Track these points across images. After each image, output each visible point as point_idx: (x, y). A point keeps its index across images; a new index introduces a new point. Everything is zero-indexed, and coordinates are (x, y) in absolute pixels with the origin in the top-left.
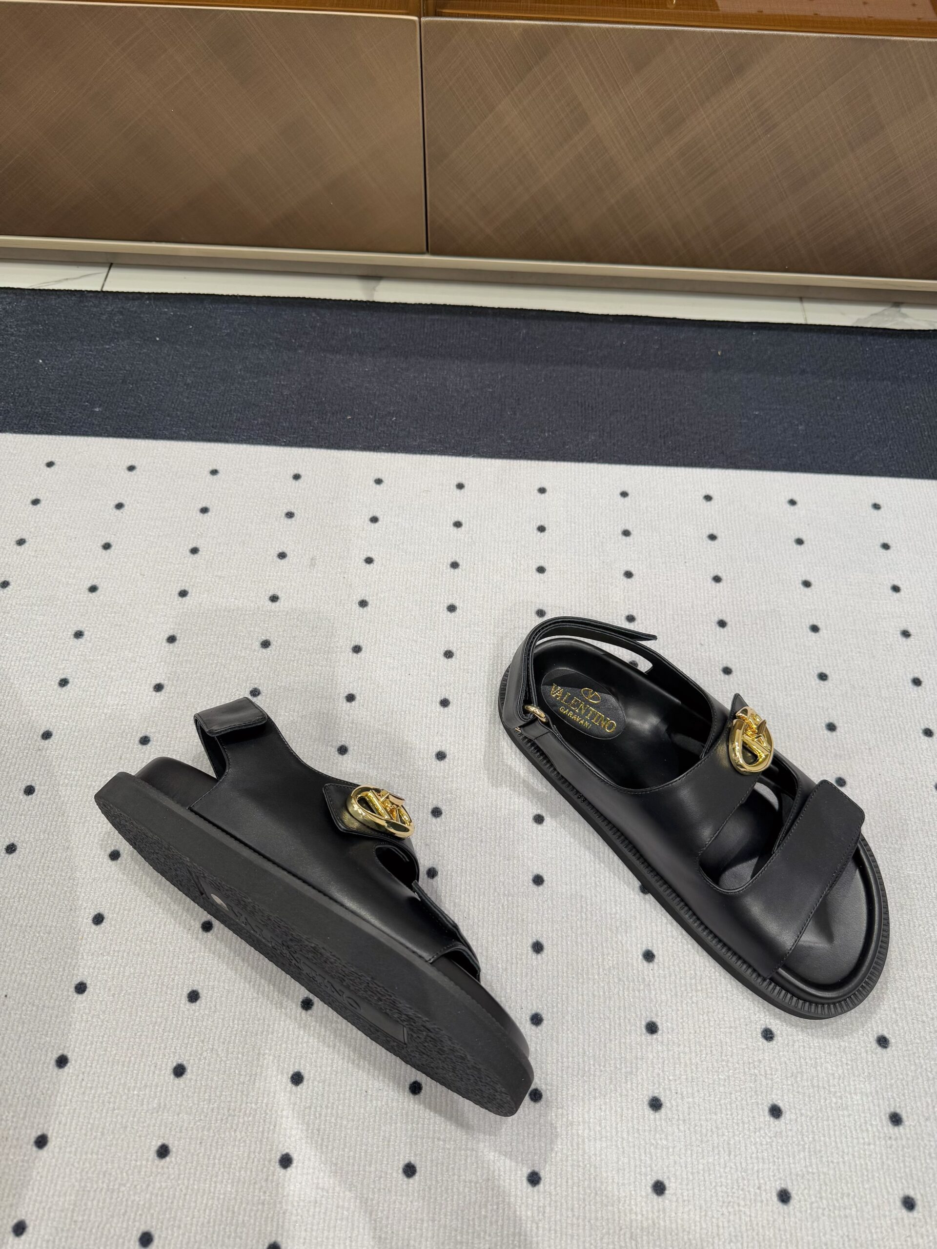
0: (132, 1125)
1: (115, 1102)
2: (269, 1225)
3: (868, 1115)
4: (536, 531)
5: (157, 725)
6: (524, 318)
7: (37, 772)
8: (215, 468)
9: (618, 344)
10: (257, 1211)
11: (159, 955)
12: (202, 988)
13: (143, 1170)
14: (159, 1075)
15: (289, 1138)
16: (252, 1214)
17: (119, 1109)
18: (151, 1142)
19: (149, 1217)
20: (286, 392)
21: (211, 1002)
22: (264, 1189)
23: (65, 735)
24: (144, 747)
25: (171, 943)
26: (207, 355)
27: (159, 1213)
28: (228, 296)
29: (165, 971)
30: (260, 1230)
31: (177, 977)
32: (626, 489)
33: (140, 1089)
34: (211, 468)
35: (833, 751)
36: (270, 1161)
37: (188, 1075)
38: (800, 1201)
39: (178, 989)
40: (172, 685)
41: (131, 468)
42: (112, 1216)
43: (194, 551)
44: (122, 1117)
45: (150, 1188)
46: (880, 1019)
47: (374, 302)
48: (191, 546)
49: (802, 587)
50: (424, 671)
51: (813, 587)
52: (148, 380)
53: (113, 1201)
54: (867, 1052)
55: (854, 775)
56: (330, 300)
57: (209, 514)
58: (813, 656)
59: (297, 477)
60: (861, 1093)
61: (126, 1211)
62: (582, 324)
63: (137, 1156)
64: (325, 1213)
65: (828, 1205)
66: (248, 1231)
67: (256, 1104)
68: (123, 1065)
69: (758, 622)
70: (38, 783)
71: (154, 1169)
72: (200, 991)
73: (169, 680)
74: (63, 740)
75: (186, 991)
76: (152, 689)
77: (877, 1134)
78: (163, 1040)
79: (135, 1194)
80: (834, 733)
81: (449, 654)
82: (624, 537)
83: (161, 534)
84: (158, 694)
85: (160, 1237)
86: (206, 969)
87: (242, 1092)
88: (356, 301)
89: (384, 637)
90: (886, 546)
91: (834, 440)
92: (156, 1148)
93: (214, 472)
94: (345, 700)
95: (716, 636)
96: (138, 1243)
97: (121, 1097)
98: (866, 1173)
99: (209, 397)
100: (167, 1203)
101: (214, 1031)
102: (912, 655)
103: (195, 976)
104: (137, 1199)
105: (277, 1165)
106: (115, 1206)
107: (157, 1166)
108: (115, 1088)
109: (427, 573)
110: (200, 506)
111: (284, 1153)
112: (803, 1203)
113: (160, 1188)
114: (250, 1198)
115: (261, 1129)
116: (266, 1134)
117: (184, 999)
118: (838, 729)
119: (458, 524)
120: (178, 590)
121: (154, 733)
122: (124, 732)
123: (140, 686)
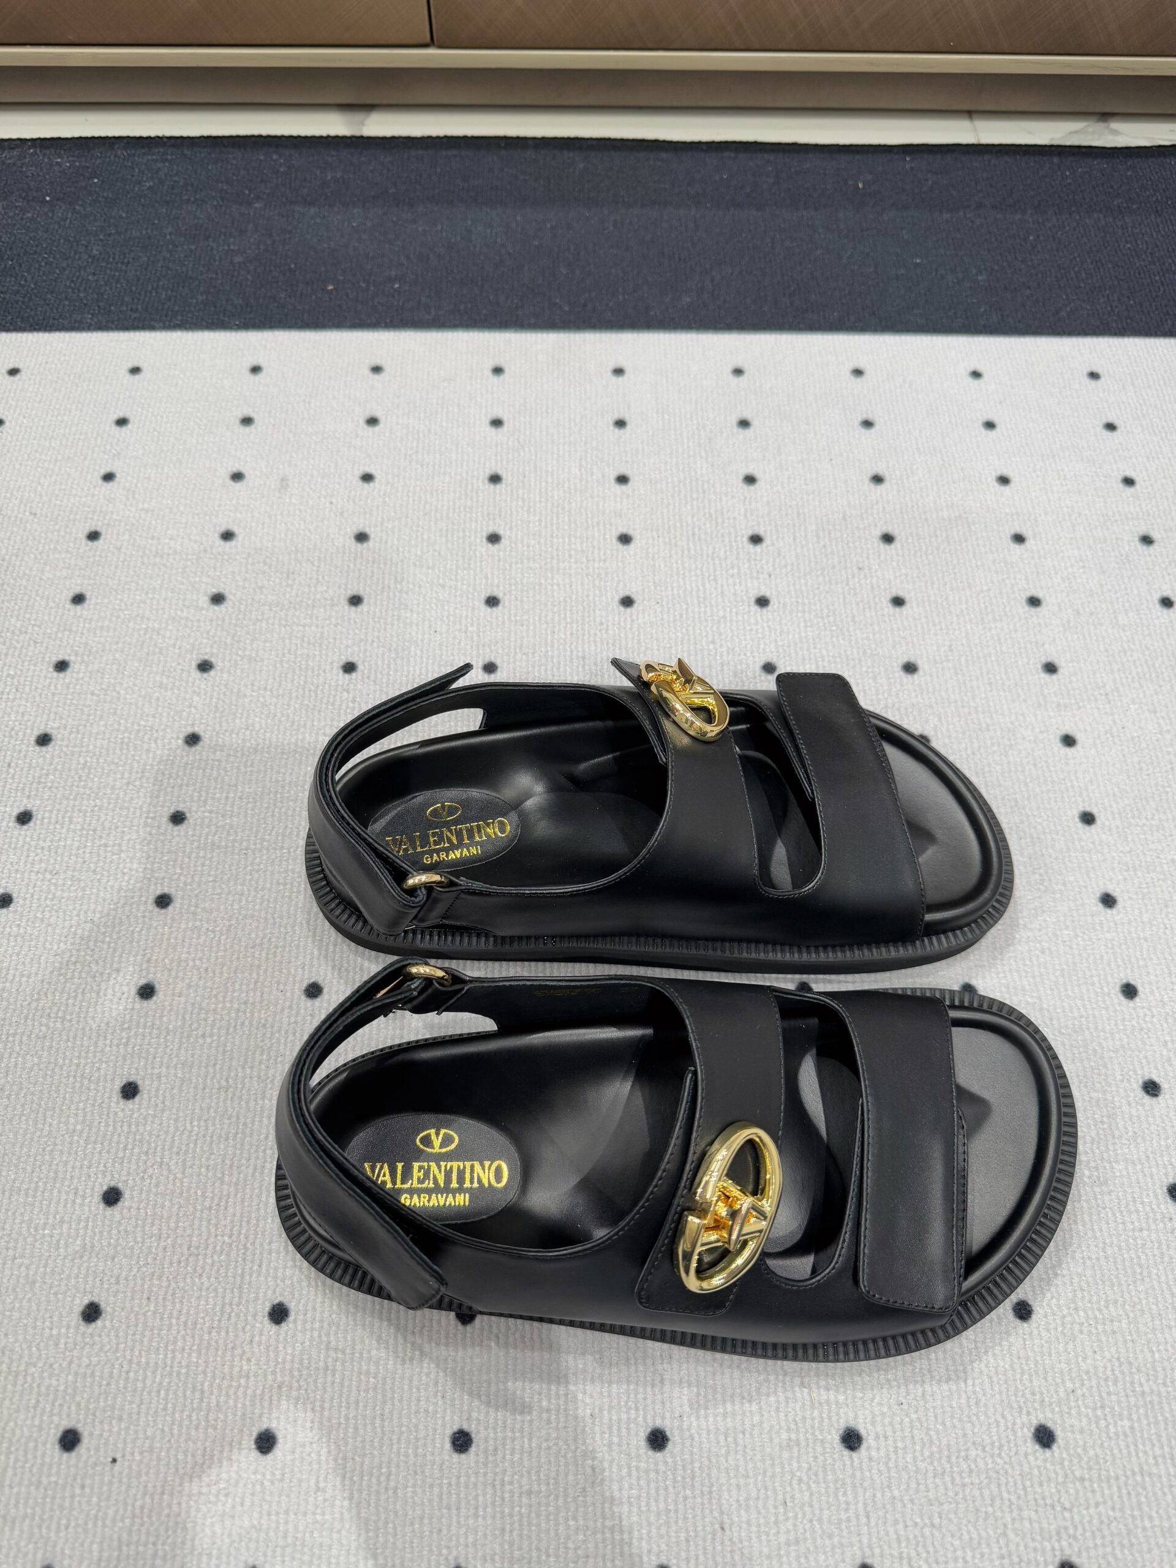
0: (43, 1278)
1: (15, 1248)
2: (258, 1406)
3: (1137, 1190)
4: (612, 427)
5: (61, 718)
6: (580, 148)
8: (136, 364)
9: (717, 177)
10: (239, 1386)
11: (75, 1037)
12: (143, 1079)
13: (62, 1341)
14: (82, 1205)
15: (283, 1281)
16: (232, 1392)
17: (22, 1256)
18: (73, 1301)
19: (73, 1408)
20: (238, 259)
21: (157, 1096)
22: (248, 1355)
24: (44, 749)
25: (93, 1018)
26: (121, 217)
27: (88, 1401)
28: (149, 138)
29: (87, 1057)
30: (244, 1414)
31: (104, 1066)
32: (739, 364)
33: (54, 1227)
34: (130, 365)
35: (1055, 699)
36: (255, 1316)
37: (125, 1203)
38: (1046, 1316)
39: (106, 1081)
40: (83, 661)
41: (13, 372)
42: (18, 1411)
43: (109, 477)
44: (27, 1268)
45: (74, 1366)
46: (1146, 1057)
47: (362, 137)
48: (103, 472)
49: (997, 485)
50: (458, 626)
51: (1012, 484)
52: (35, 253)
53: (19, 1388)
54: (1129, 1104)
55: (1086, 731)
56: (299, 137)
57: (130, 426)
58: (1019, 576)
59: (256, 370)
60: (1126, 1160)
61: (38, 1402)
62: (663, 155)
63: (52, 1323)
64: (342, 1384)
65: (1087, 1318)
66: (226, 1417)
67: (230, 1237)
68: (27, 1195)
69: (938, 533)
71: (79, 1339)
72: (140, 1083)
73: (76, 655)
75: (118, 1084)
76: (51, 669)
77: (1151, 1215)
78: (85, 1155)
79: (51, 1376)
80: (1054, 677)
81: (492, 601)
82: (741, 430)
83: (60, 457)
84: (62, 675)
85: (91, 1435)
86: (148, 1051)
87: (209, 1221)
88: (337, 137)
89: (396, 582)
90: (1111, 427)
91: (1028, 292)
92: (81, 1309)
93: (135, 370)
94: (341, 672)
95: (879, 556)
96: (57, 1446)
97: (25, 1239)
98: (1139, 1271)
99: (126, 272)
100: (100, 1386)
101: (162, 1137)
102: (1157, 568)
103: (132, 1062)
104: (54, 1383)
105: (266, 1320)
106: (21, 1396)
107: (84, 1333)
108: (16, 1227)
109: (455, 492)
110: (116, 417)
111: (276, 1302)
112: (1050, 1318)
113: (88, 1366)
114: (226, 1370)
115: (240, 1272)
116: (247, 1278)
117: (116, 1095)
118: (1060, 671)
119: (497, 423)
120: (87, 531)
121: (58, 728)
122: (13, 729)
123: (35, 665)
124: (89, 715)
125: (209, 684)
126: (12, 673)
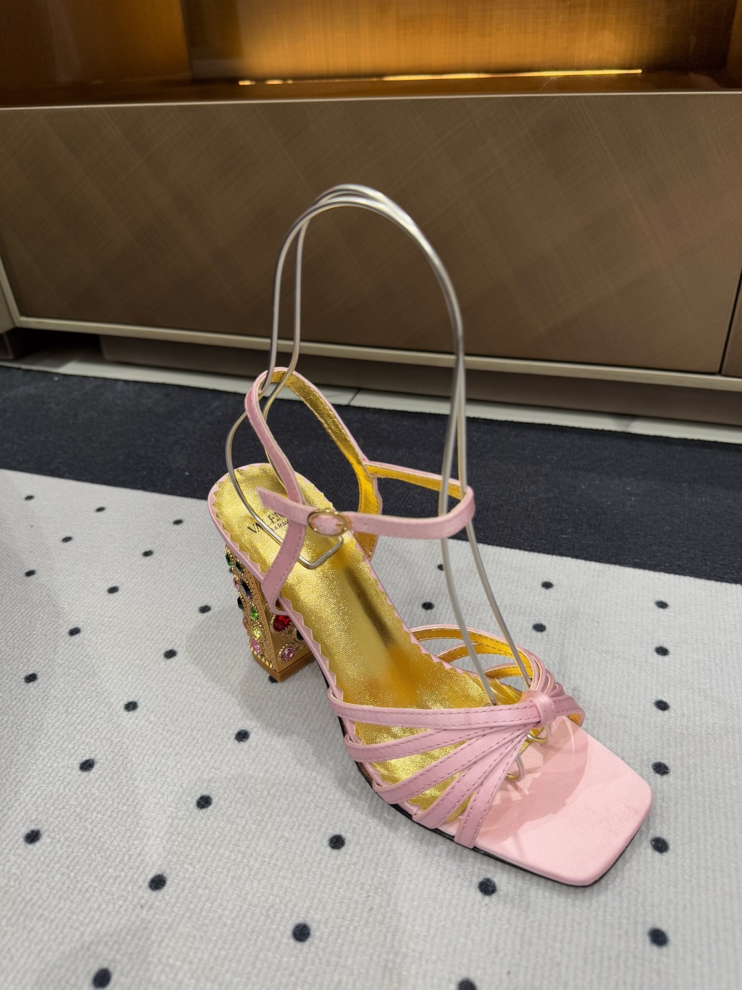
5: (324, 908)
7: (124, 947)
23: (183, 889)
24: (299, 945)
34: (440, 564)
40: (358, 843)
47: (630, 433)
57: (434, 611)
59: (547, 585)
70: (119, 967)
73: (354, 833)
74: (178, 897)
76: (326, 842)
84: (335, 852)
110: (423, 601)
121: (319, 922)
122: (272, 906)
123: (310, 832)
124: (354, 915)
125: (491, 913)
126: (286, 835)
